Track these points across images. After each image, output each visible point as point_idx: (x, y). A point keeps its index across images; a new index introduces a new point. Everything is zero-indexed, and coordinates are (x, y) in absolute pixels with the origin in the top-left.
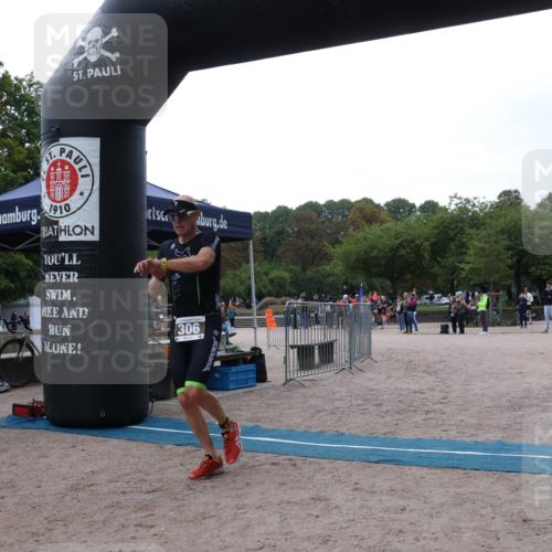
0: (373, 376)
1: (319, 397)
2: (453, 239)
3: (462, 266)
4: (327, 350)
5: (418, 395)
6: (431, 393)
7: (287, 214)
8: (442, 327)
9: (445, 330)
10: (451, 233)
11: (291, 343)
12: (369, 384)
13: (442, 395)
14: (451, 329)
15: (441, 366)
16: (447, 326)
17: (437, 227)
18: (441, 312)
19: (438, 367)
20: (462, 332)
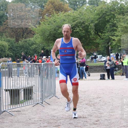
0: (55, 107)
1: (20, 122)
2: (108, 21)
3: (113, 38)
4: (28, 92)
5: (82, 119)
6: (90, 118)
7: (6, 5)
8: (101, 76)
9: (103, 78)
10: (107, 18)
11: (7, 89)
12: (53, 113)
13: (96, 119)
14: (106, 77)
15: (97, 101)
16: (104, 75)
17: (98, 14)
18: (100, 67)
19: (96, 101)
20: (113, 78)
